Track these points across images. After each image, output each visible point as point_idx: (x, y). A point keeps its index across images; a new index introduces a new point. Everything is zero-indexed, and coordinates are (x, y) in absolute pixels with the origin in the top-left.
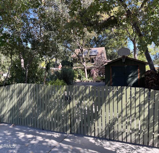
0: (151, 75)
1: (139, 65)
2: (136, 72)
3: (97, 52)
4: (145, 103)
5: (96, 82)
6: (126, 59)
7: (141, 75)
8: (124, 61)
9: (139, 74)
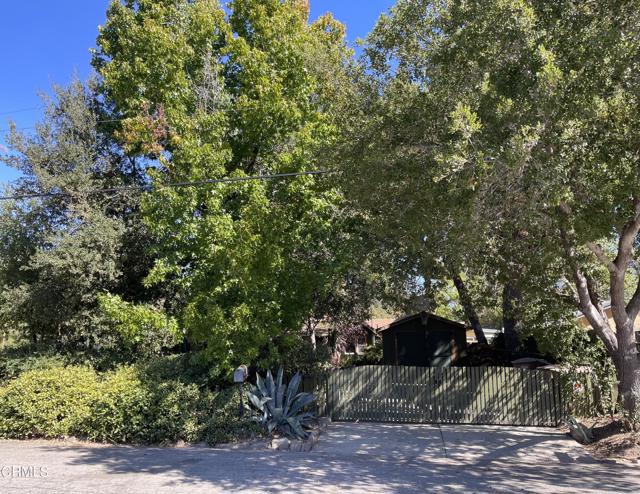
2: (448, 347)
4: (519, 381)
7: (458, 352)
9: (454, 351)
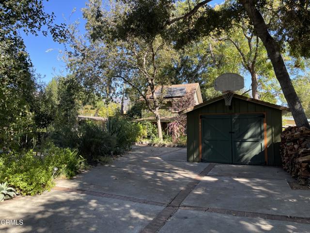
0: (302, 139)
1: (265, 113)
3: (184, 91)
5: (178, 146)
6: (233, 98)
8: (228, 103)
